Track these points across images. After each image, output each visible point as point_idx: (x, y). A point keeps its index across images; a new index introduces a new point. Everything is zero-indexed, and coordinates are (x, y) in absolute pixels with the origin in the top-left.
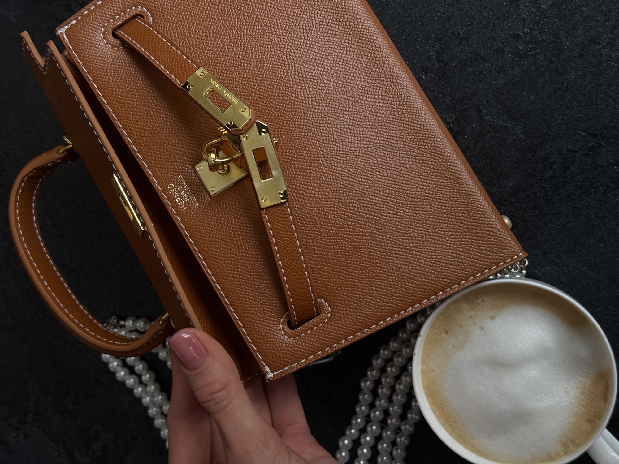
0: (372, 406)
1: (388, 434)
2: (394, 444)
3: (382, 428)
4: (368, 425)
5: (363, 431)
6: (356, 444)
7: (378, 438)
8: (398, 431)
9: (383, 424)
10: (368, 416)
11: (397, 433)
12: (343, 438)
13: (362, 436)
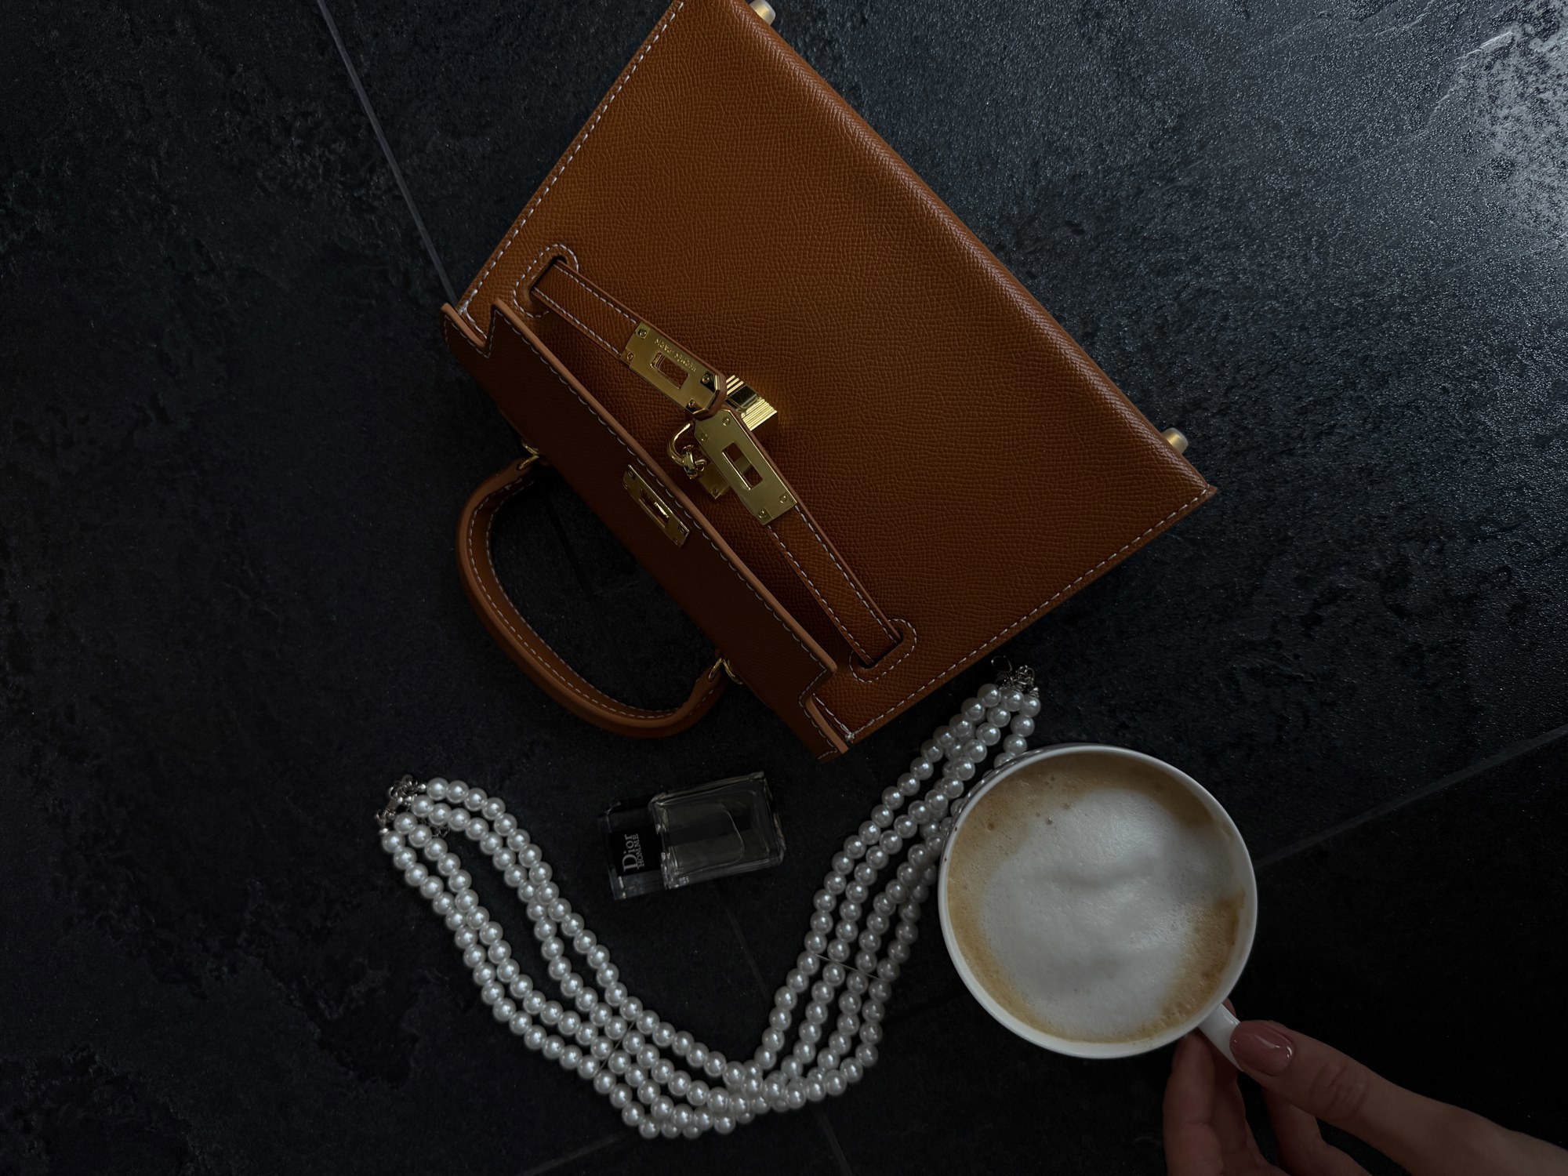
0: (831, 937)
1: (857, 981)
2: (865, 998)
3: (848, 972)
4: (825, 969)
5: (816, 978)
6: (805, 998)
7: (840, 990)
8: (873, 976)
9: (850, 965)
10: (825, 953)
11: (870, 980)
12: (783, 989)
13: (815, 987)
